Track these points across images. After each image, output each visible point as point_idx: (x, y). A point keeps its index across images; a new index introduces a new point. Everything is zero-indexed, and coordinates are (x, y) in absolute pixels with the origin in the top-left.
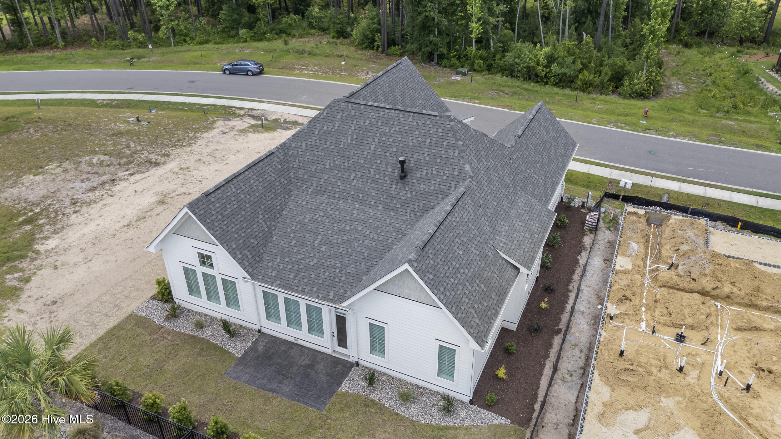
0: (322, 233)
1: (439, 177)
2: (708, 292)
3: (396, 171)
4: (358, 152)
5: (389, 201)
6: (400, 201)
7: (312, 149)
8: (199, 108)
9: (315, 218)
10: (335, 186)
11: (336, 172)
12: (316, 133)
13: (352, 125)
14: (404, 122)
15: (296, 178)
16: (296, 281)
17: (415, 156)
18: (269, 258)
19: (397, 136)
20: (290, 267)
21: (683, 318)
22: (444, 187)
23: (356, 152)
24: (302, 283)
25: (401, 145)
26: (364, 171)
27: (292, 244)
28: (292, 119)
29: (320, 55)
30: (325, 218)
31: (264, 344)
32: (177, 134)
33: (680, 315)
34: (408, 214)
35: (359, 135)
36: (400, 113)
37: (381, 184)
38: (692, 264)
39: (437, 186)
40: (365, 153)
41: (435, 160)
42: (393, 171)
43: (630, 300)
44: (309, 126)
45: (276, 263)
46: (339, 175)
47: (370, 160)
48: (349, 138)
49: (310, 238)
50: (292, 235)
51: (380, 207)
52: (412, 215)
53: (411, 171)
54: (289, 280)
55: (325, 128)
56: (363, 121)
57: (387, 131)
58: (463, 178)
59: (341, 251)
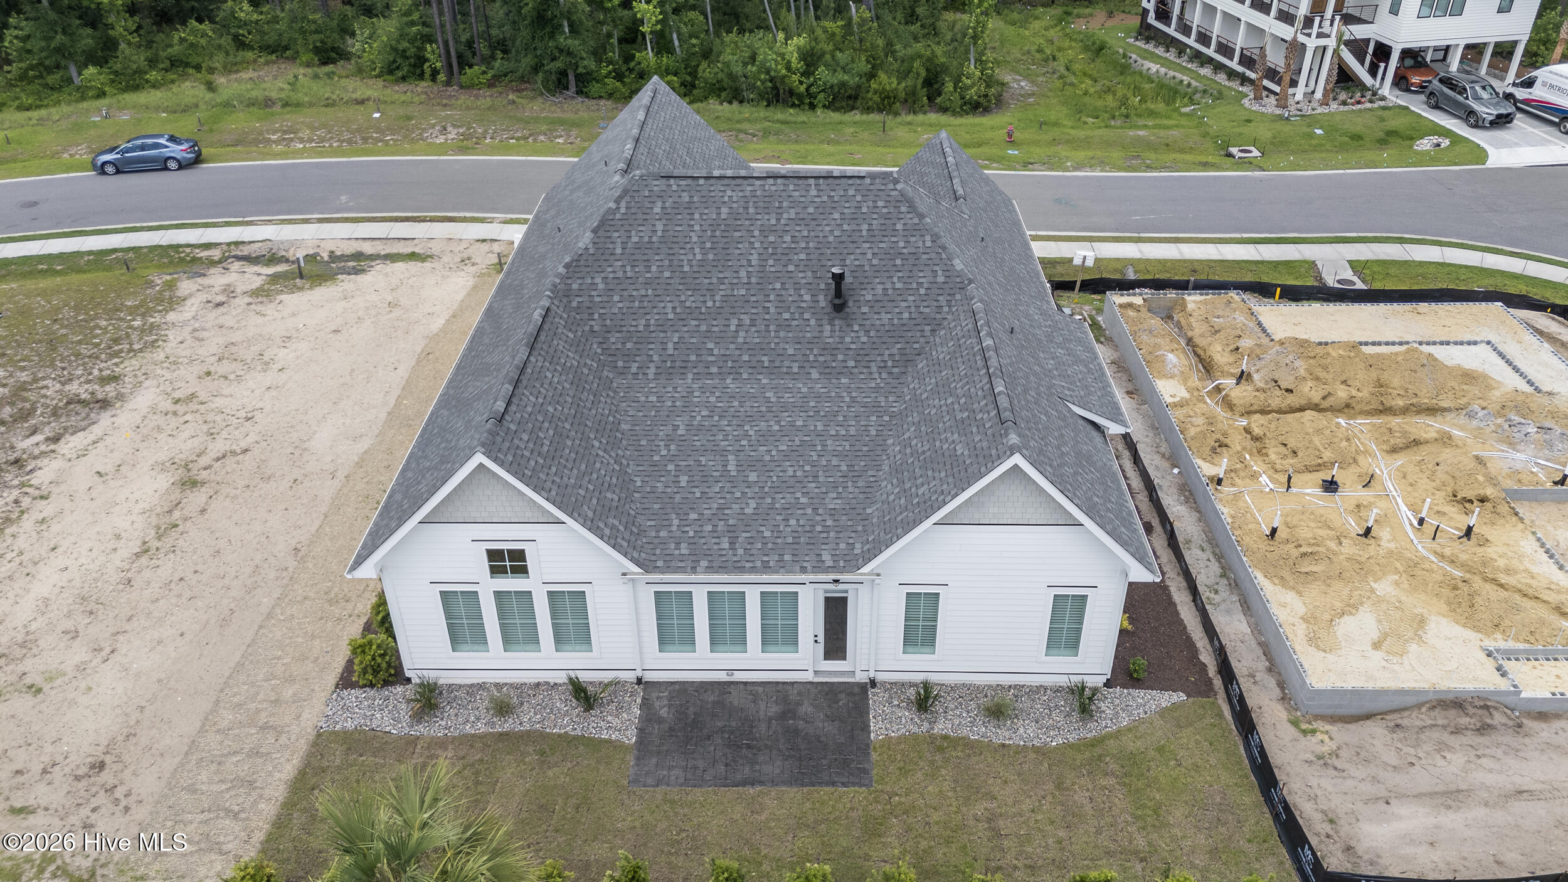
0: (730, 448)
1: (911, 292)
2: (1316, 405)
3: (821, 298)
4: (727, 274)
5: (829, 358)
6: (851, 353)
7: (620, 287)
8: (96, 261)
9: (695, 423)
10: (704, 352)
11: (694, 323)
12: (619, 251)
13: (692, 223)
14: (803, 199)
15: (608, 352)
16: (740, 552)
17: (848, 262)
18: (653, 523)
19: (798, 228)
20: (710, 528)
21: (1318, 453)
22: (927, 310)
23: (721, 275)
24: (753, 552)
25: (811, 245)
26: (754, 311)
27: (683, 484)
28: (350, 248)
29: (311, 105)
30: (716, 418)
31: (666, 702)
32: (98, 327)
33: (1310, 450)
34: (876, 376)
35: (715, 240)
36: (787, 182)
37: (798, 329)
38: (1272, 366)
39: (913, 309)
40: (743, 274)
41: (892, 263)
42: (815, 298)
43: (1226, 446)
44: (597, 240)
45: (674, 528)
46: (703, 328)
47: (759, 287)
48: (697, 250)
49: (711, 463)
50: (671, 467)
51: (815, 375)
52: (884, 375)
53: (851, 293)
54: (724, 553)
55: (635, 239)
56: (714, 210)
57: (773, 222)
58: (959, 286)
59: (791, 473)
